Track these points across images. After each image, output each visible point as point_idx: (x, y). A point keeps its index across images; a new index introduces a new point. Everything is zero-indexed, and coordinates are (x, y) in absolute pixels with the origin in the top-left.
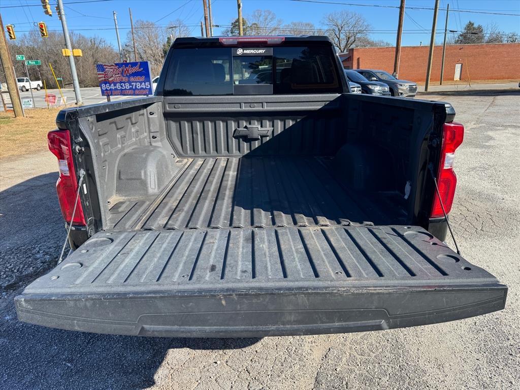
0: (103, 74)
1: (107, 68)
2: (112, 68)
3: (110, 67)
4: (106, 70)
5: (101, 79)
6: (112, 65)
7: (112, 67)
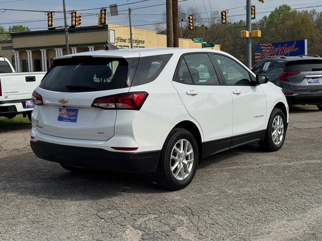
0: (259, 55)
1: (264, 49)
2: (268, 49)
3: (266, 48)
4: (263, 50)
5: (258, 60)
6: (269, 46)
7: (269, 47)
